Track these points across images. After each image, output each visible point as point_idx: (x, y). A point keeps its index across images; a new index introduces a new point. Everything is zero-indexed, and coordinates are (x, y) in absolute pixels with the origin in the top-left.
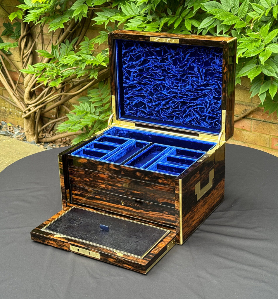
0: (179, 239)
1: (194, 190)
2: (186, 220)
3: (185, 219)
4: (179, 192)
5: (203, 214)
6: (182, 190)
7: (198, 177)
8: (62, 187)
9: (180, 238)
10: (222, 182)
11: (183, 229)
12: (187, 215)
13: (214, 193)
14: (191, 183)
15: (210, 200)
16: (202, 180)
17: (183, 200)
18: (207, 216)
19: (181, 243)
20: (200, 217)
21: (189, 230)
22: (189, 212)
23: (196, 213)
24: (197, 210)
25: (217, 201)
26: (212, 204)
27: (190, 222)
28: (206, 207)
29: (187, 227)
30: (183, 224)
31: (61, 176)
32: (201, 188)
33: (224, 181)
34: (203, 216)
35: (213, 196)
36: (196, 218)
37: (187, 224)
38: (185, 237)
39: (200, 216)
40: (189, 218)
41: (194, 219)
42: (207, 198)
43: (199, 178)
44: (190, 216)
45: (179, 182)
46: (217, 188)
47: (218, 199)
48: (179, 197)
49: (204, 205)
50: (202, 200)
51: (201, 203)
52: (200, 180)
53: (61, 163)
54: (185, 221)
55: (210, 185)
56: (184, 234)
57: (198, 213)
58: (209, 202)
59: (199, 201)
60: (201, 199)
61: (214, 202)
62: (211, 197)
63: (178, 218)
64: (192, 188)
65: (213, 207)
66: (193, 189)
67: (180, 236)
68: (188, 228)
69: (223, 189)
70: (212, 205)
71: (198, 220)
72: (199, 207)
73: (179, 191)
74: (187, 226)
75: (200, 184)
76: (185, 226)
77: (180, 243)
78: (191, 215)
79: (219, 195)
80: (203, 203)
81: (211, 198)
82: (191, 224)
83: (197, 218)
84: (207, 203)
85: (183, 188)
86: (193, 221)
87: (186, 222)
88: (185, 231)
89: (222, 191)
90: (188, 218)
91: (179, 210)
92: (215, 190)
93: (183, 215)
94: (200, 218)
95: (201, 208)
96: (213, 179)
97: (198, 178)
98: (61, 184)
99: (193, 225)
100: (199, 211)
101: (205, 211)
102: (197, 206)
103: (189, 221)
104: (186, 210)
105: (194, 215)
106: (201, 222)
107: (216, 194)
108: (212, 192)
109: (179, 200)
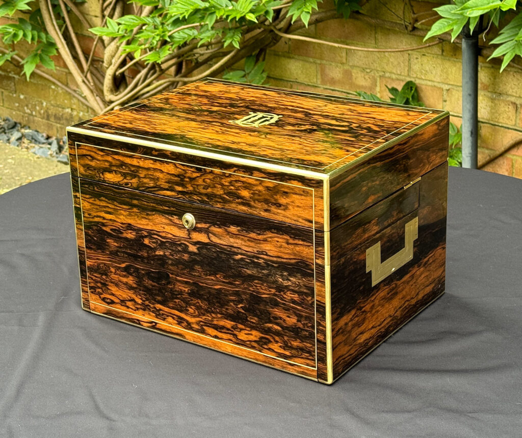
0: (325, 371)
1: (365, 260)
2: (341, 328)
3: (339, 326)
4: (324, 263)
5: (390, 319)
6: (332, 258)
7: (373, 232)
8: (81, 249)
9: (326, 369)
10: (439, 251)
11: (334, 348)
12: (345, 317)
13: (418, 273)
14: (356, 243)
15: (407, 290)
16: (385, 240)
17: (335, 281)
18: (398, 323)
19: (330, 380)
20: (379, 326)
21: (352, 352)
22: (349, 311)
23: (368, 315)
24: (372, 308)
25: (426, 293)
26: (412, 298)
27: (354, 335)
28: (396, 302)
29: (346, 345)
30: (333, 337)
31: (76, 224)
32: (383, 259)
33: (444, 248)
34: (387, 324)
35: (414, 280)
36: (370, 326)
37: (344, 338)
38: (340, 368)
39: (379, 323)
40: (350, 324)
41: (363, 328)
42: (399, 283)
43: (378, 235)
44: (351, 320)
45: (323, 237)
46: (426, 263)
47: (428, 289)
48: (323, 274)
49: (391, 299)
50: (385, 285)
51: (382, 294)
52: (380, 239)
53: (76, 196)
54: (339, 330)
55: (406, 255)
56: (337, 360)
57: (374, 315)
58: (404, 293)
59: (377, 287)
60: (382, 285)
61: (418, 294)
62: (408, 282)
63: (322, 323)
64: (359, 254)
65: (415, 306)
66: (361, 257)
67: (326, 365)
68: (347, 348)
69: (441, 266)
70: (413, 302)
71: (374, 331)
72: (377, 302)
73: (324, 259)
74: (346, 343)
75: (379, 249)
76: (340, 343)
77: (327, 380)
78: (357, 319)
79: (430, 280)
80: (388, 294)
81: (411, 283)
82: (355, 340)
83: (373, 327)
84: (400, 296)
85: (335, 254)
86: (362, 333)
87: (342, 332)
88: (339, 353)
89: (440, 273)
90: (346, 324)
91: (325, 304)
92: (419, 266)
93: (335, 315)
94: (378, 328)
95: (383, 306)
96: (415, 242)
97: (374, 235)
98: (78, 242)
99: (362, 340)
100: (378, 311)
101: (392, 313)
102: (373, 299)
103: (350, 332)
104: (342, 305)
105: (364, 320)
106: (383, 337)
107: (423, 276)
108: (414, 271)
109: (324, 279)
